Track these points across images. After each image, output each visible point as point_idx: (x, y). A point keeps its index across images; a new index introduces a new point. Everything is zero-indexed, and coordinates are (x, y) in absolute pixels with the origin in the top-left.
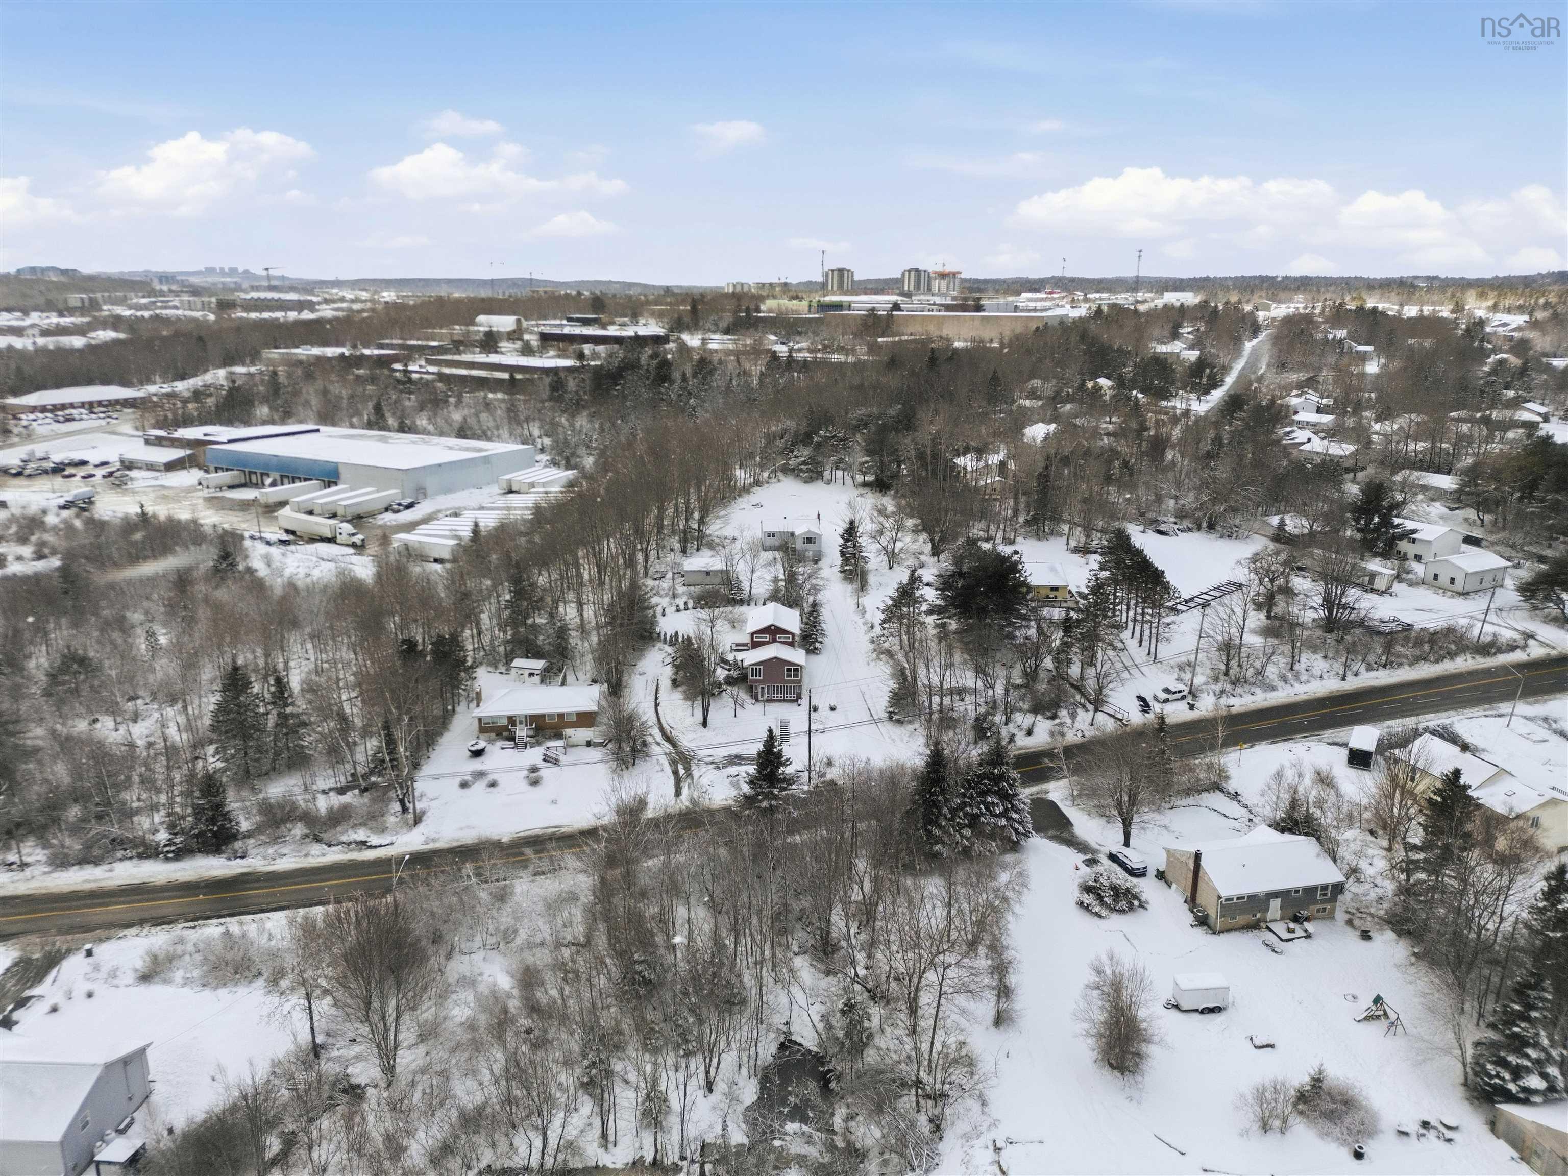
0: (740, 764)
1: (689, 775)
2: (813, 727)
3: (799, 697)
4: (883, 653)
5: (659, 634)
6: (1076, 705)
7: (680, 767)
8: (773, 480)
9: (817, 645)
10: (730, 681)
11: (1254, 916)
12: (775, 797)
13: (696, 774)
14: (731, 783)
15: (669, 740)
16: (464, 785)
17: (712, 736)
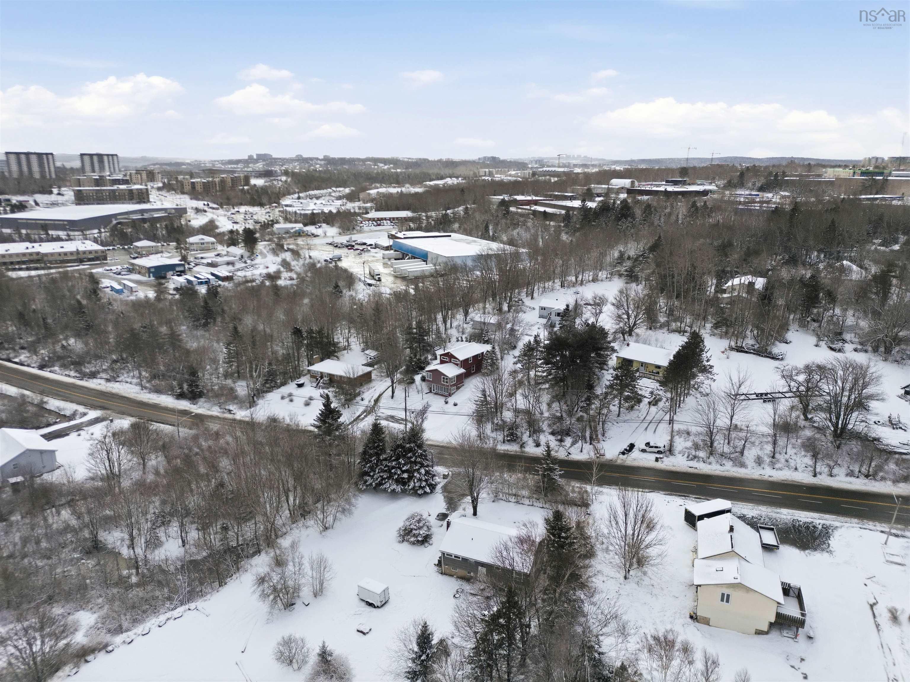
3: (450, 395)
7: (364, 414)
11: (469, 573)
15: (377, 401)
16: (283, 398)
17: (392, 403)
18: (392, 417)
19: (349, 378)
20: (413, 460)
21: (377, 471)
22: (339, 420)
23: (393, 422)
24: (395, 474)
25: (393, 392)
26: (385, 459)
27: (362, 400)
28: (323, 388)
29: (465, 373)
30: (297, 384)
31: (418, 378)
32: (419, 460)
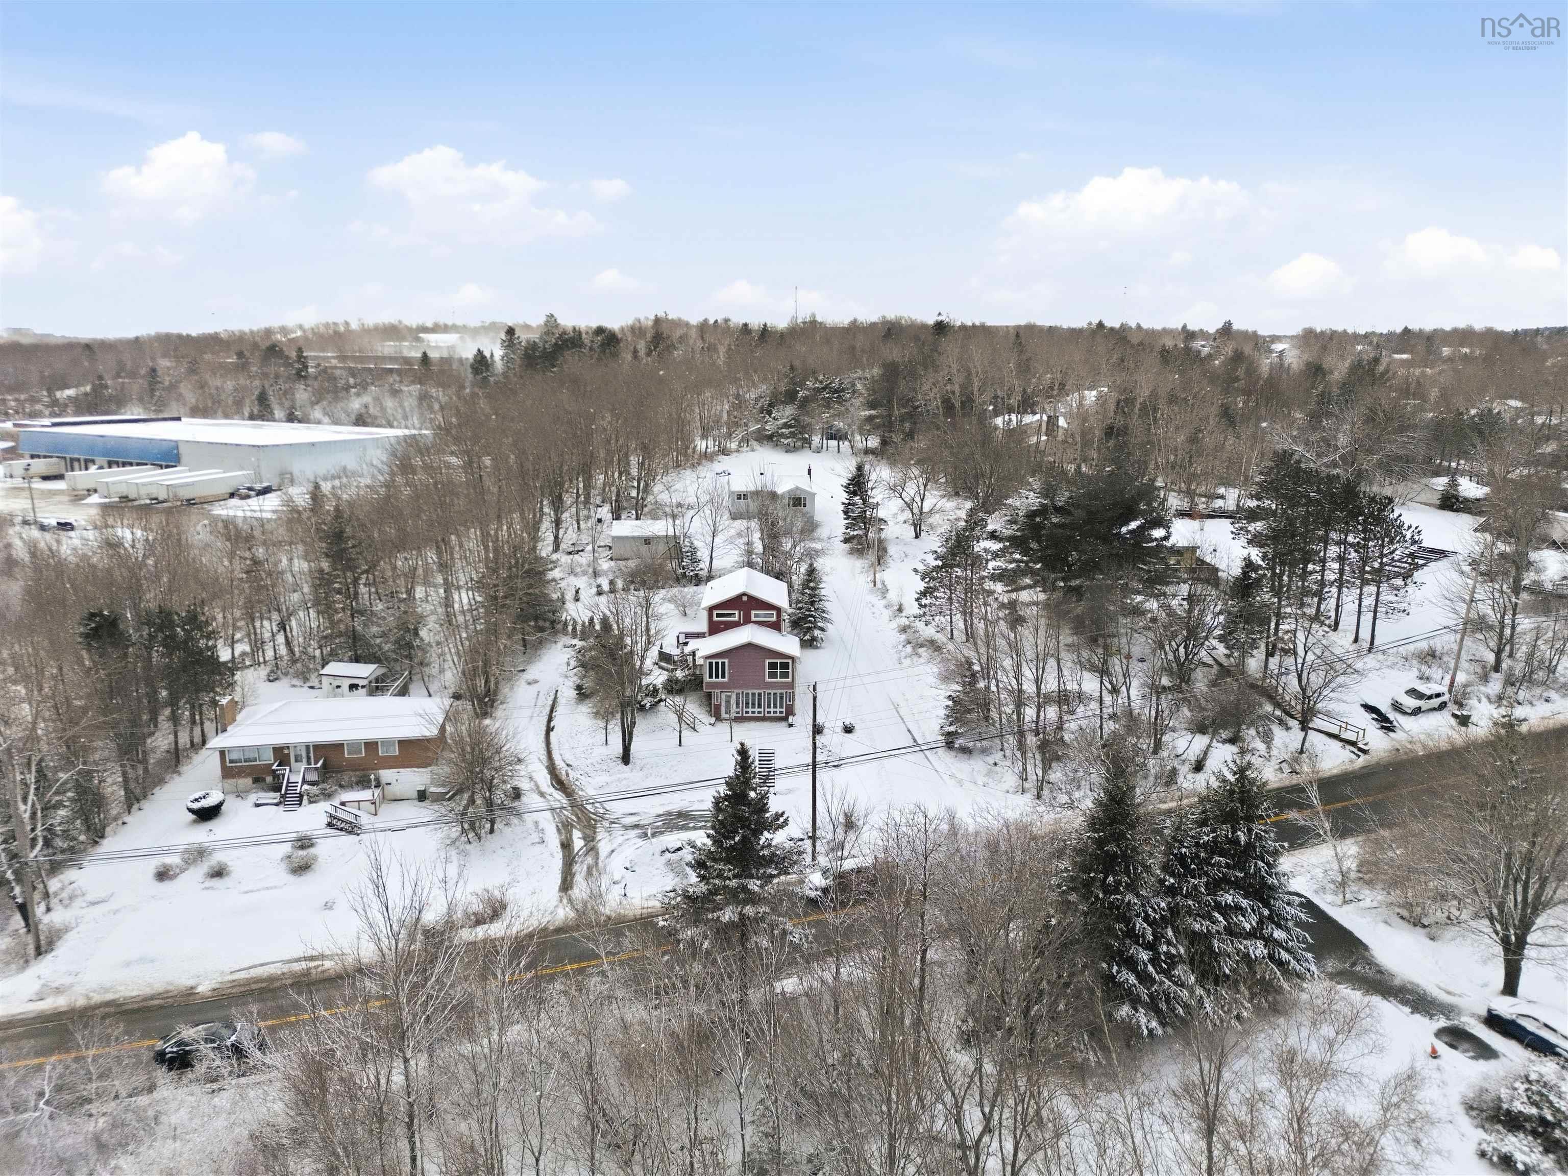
0: (685, 828)
1: (592, 849)
2: (819, 758)
3: (790, 711)
4: (921, 646)
5: (566, 624)
6: (1266, 717)
7: (577, 834)
8: (745, 449)
9: (817, 633)
10: (674, 687)
12: (753, 899)
13: (604, 847)
14: (669, 863)
15: (562, 787)
16: (164, 874)
25: (627, 742)
27: (518, 795)
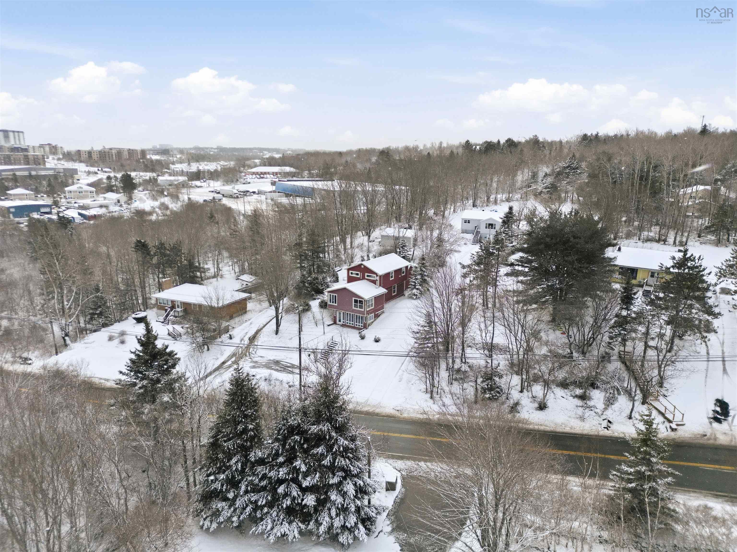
3: (365, 326)
8: (523, 199)
15: (253, 339)
16: (111, 339)
17: (275, 341)
18: (277, 363)
19: (212, 308)
20: (326, 462)
21: (243, 488)
22: (174, 371)
23: (277, 370)
24: (286, 495)
25: (278, 325)
26: (261, 462)
27: (231, 338)
28: (174, 323)
29: (386, 294)
30: (135, 318)
31: (315, 304)
32: (341, 462)
